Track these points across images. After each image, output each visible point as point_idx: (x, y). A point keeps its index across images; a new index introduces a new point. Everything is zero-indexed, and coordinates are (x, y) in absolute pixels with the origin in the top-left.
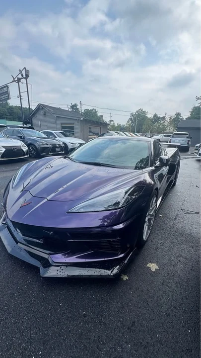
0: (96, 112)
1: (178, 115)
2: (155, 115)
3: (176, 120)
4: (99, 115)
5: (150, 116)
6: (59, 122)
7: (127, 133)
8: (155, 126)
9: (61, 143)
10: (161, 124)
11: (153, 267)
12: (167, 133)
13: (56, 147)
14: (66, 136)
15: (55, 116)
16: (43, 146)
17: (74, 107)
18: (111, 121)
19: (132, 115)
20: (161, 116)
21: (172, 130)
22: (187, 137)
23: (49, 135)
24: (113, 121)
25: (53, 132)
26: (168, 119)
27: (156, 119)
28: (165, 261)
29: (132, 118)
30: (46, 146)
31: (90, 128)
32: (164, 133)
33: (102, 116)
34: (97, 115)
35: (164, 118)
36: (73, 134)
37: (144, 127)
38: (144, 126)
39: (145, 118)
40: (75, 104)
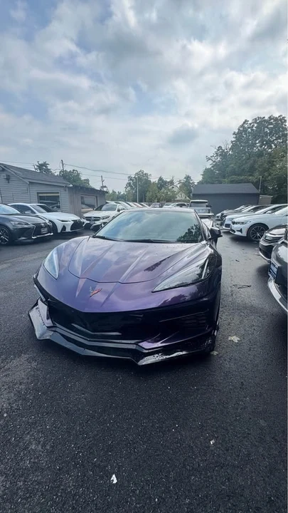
0: (78, 174)
1: (188, 178)
2: (161, 179)
3: (187, 184)
4: (83, 178)
5: (154, 179)
6: (35, 190)
7: (130, 203)
8: (163, 193)
9: (47, 221)
10: (169, 190)
11: (235, 339)
12: (178, 201)
13: (42, 227)
14: (48, 211)
15: (27, 181)
16: (20, 226)
17: (43, 167)
18: (103, 187)
19: (130, 178)
20: (168, 180)
21: (183, 198)
22: (207, 206)
23: (23, 210)
24: (105, 187)
25: (28, 205)
26: (176, 183)
27: (162, 184)
28: (243, 332)
29: (130, 183)
30: (26, 226)
31: (82, 198)
32: (175, 201)
33: (88, 180)
34: (80, 179)
35: (172, 182)
36: (59, 207)
37: (148, 195)
38: (148, 193)
39: (148, 182)
40: (45, 163)
